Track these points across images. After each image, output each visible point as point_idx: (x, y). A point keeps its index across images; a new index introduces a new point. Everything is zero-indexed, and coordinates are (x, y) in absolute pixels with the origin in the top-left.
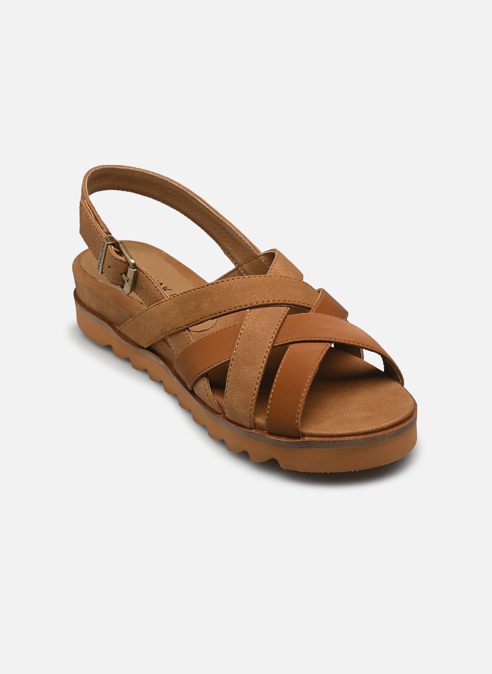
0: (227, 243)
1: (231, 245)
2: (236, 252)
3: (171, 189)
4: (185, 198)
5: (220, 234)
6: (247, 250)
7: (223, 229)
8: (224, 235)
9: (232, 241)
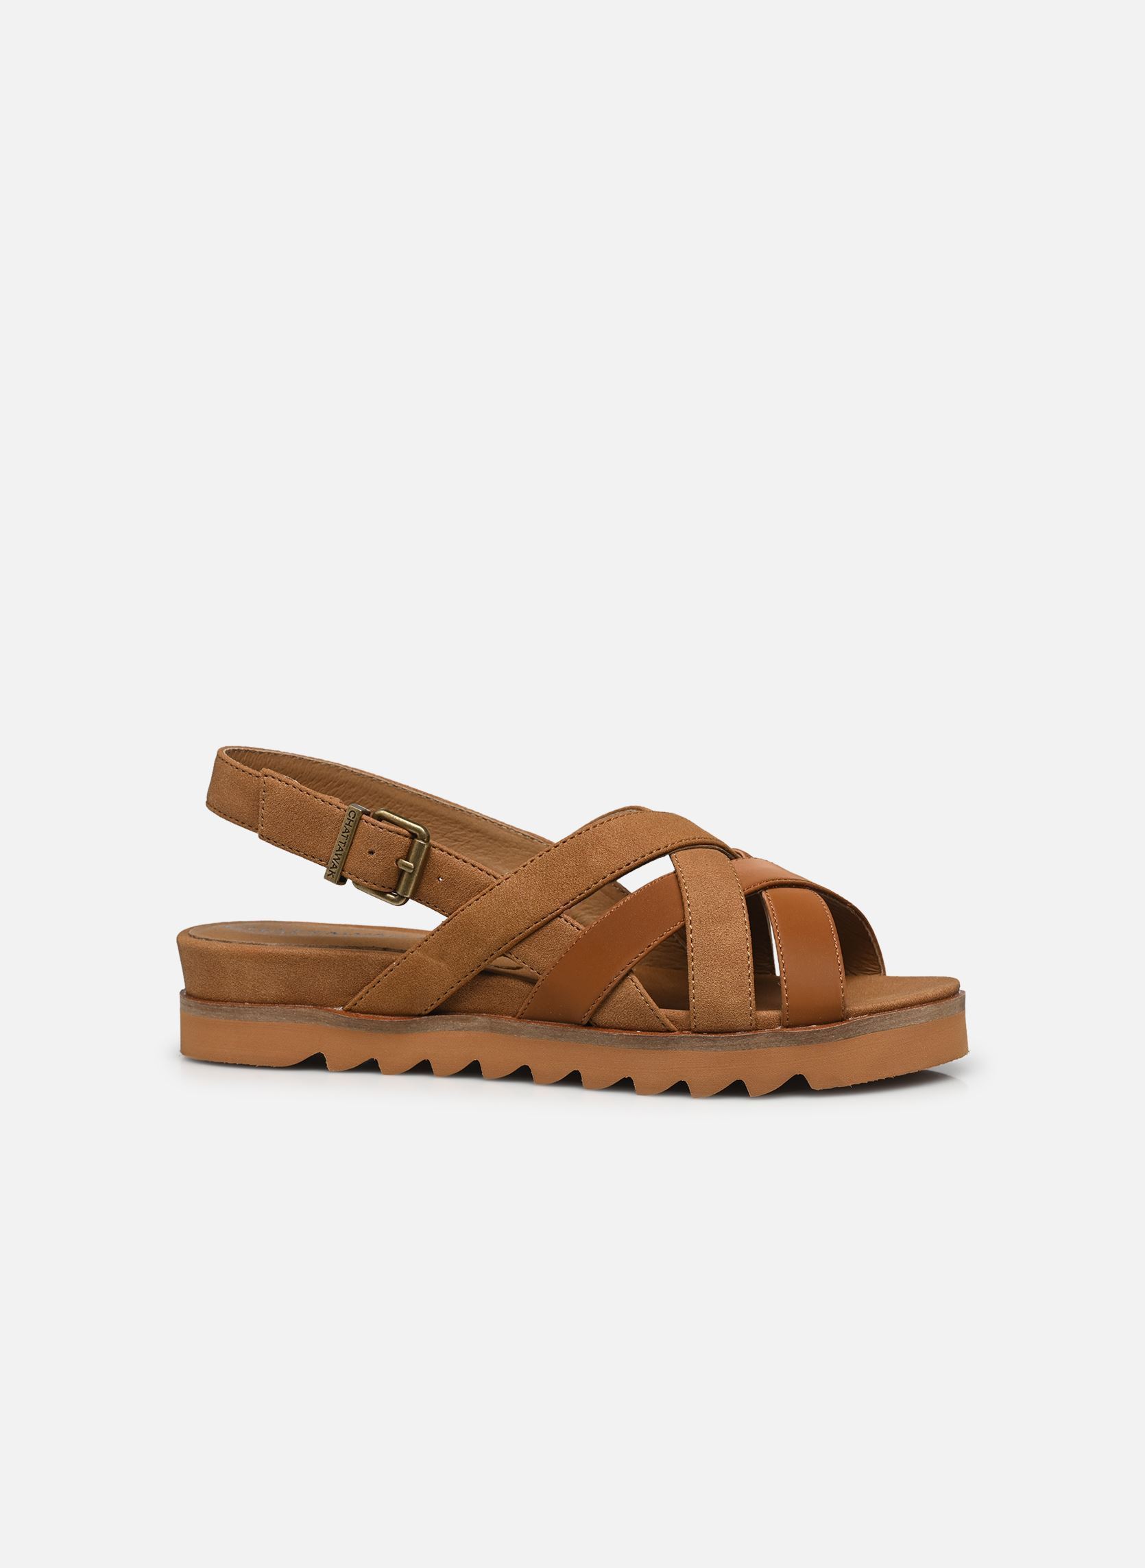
0: (475, 852)
1: (486, 852)
2: (499, 859)
3: (346, 782)
4: (376, 792)
5: (456, 841)
6: (525, 848)
7: (465, 827)
8: (466, 838)
9: (488, 844)
